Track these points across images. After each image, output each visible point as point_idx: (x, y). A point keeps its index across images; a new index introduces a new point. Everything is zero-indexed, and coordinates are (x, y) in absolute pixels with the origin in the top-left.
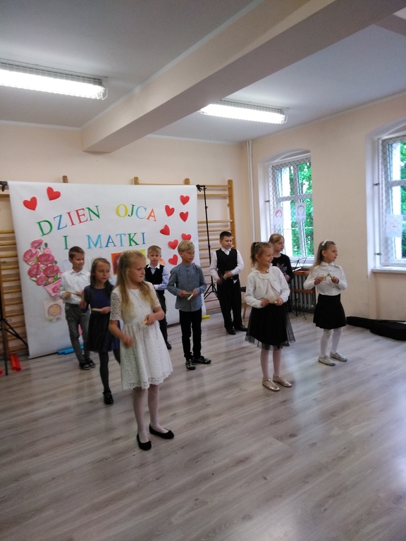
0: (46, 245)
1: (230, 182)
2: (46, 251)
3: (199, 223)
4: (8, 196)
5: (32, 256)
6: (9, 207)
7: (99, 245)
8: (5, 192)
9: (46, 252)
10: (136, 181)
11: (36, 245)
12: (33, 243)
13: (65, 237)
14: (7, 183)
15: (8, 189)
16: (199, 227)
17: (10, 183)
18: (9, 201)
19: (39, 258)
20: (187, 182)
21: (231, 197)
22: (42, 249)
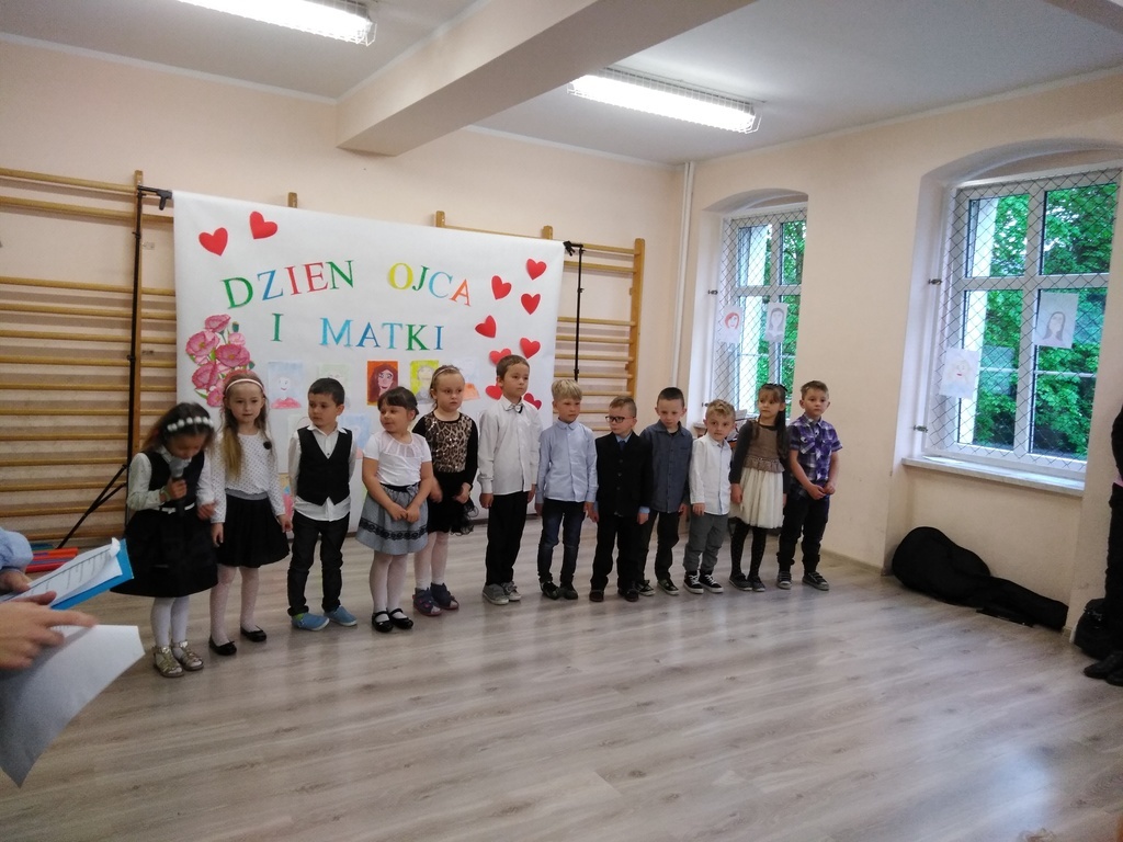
0: (236, 327)
1: (640, 243)
2: (233, 339)
3: (560, 320)
4: (170, 220)
5: (204, 346)
6: (171, 243)
7: (344, 340)
8: (166, 212)
9: (234, 341)
10: (439, 220)
11: (216, 324)
12: (209, 321)
13: (278, 316)
14: (171, 193)
15: (172, 205)
16: (559, 329)
17: (176, 194)
18: (171, 229)
19: (218, 353)
20: (547, 233)
21: (636, 275)
22: (226, 335)
